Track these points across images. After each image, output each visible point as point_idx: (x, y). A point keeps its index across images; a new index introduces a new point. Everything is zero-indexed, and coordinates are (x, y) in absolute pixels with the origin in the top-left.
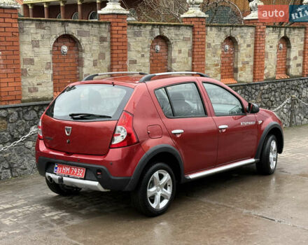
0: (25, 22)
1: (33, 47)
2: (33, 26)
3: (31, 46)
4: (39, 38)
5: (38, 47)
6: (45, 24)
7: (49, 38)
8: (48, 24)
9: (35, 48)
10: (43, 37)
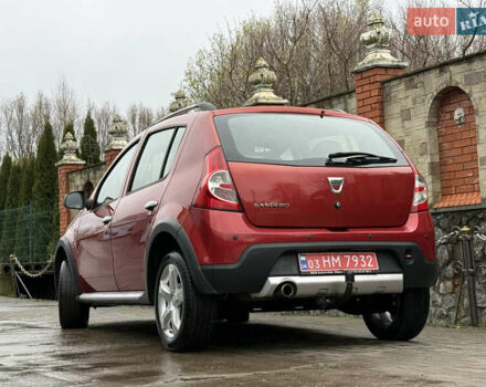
0: (392, 83)
1: (403, 121)
2: (402, 86)
3: (400, 120)
4: (410, 105)
5: (409, 119)
6: (416, 79)
7: (423, 101)
8: (421, 77)
9: (406, 123)
10: (414, 101)
